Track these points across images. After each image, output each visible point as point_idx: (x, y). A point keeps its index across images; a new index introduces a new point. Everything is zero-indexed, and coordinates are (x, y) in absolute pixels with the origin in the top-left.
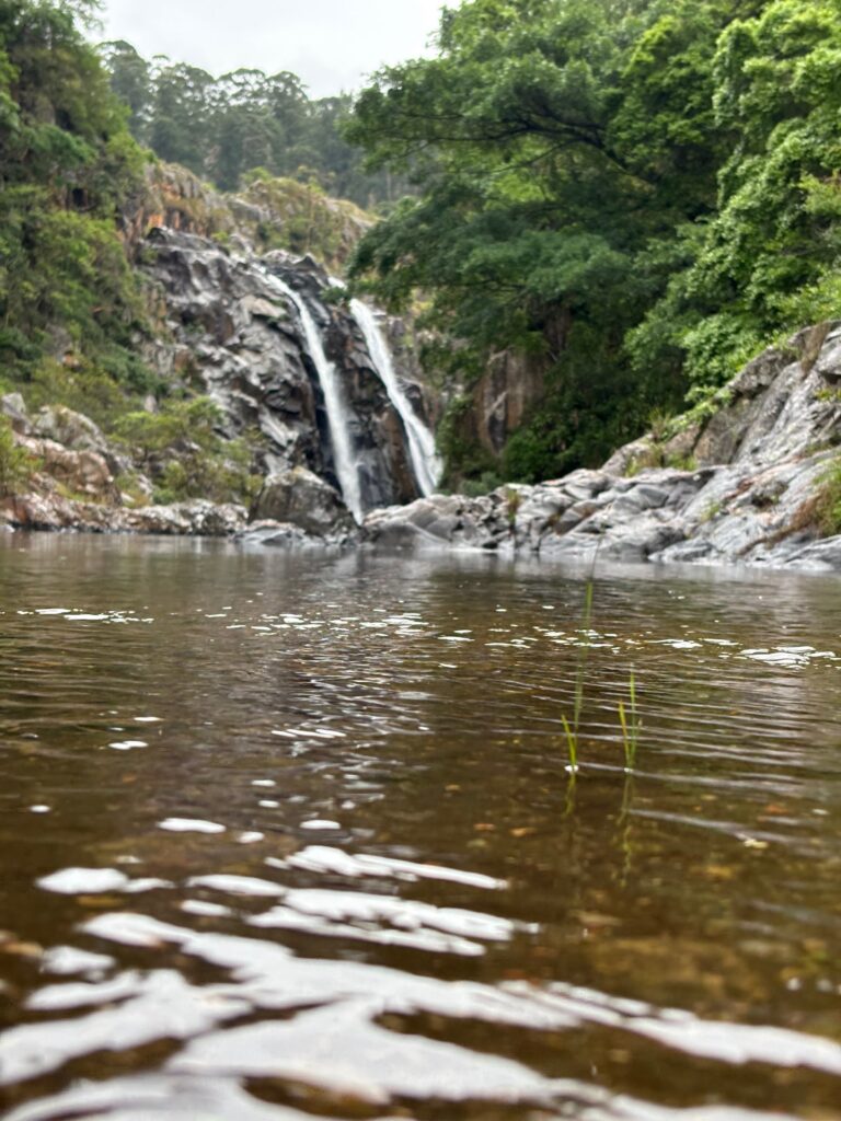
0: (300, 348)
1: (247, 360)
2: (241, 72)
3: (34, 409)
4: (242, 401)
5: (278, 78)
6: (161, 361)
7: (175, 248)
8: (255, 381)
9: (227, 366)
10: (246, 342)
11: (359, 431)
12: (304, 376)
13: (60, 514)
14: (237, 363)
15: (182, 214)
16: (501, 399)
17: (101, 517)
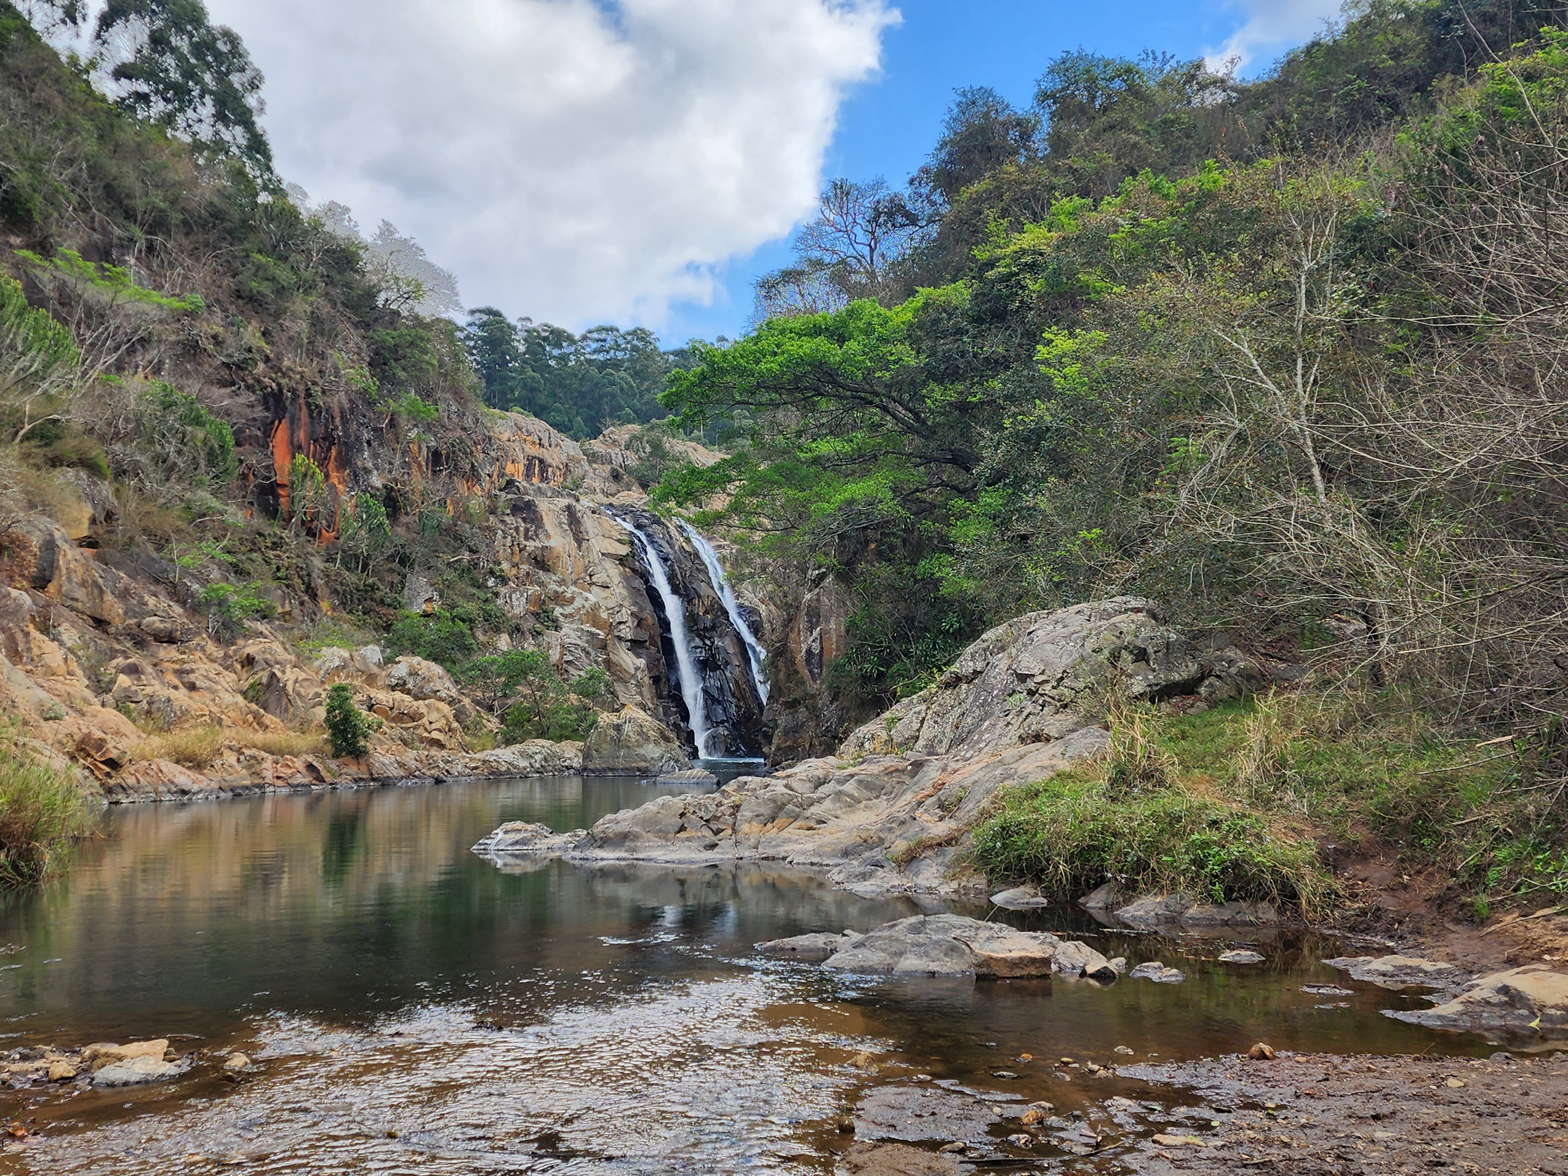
0: (647, 582)
1: (596, 595)
2: (601, 329)
3: (389, 661)
4: (592, 634)
5: (634, 333)
6: (515, 603)
7: (527, 498)
8: (604, 615)
9: (578, 603)
10: (594, 579)
11: (703, 655)
12: (649, 607)
13: (401, 765)
14: (587, 599)
15: (541, 461)
16: (816, 633)
17: (442, 765)
